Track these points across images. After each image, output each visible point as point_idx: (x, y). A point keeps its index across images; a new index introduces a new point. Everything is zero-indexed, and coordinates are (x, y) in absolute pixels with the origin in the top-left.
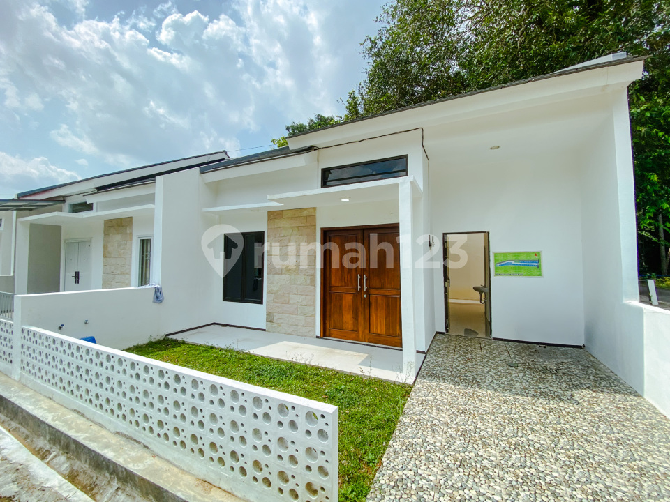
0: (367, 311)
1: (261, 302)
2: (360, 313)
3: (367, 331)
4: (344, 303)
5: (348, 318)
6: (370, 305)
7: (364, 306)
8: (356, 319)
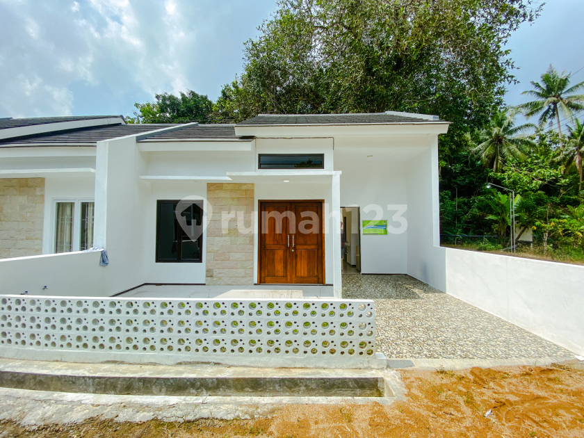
0: (294, 261)
1: (200, 261)
2: (288, 263)
3: (294, 276)
4: (276, 257)
5: (279, 267)
6: (296, 256)
7: (291, 257)
8: (285, 267)
